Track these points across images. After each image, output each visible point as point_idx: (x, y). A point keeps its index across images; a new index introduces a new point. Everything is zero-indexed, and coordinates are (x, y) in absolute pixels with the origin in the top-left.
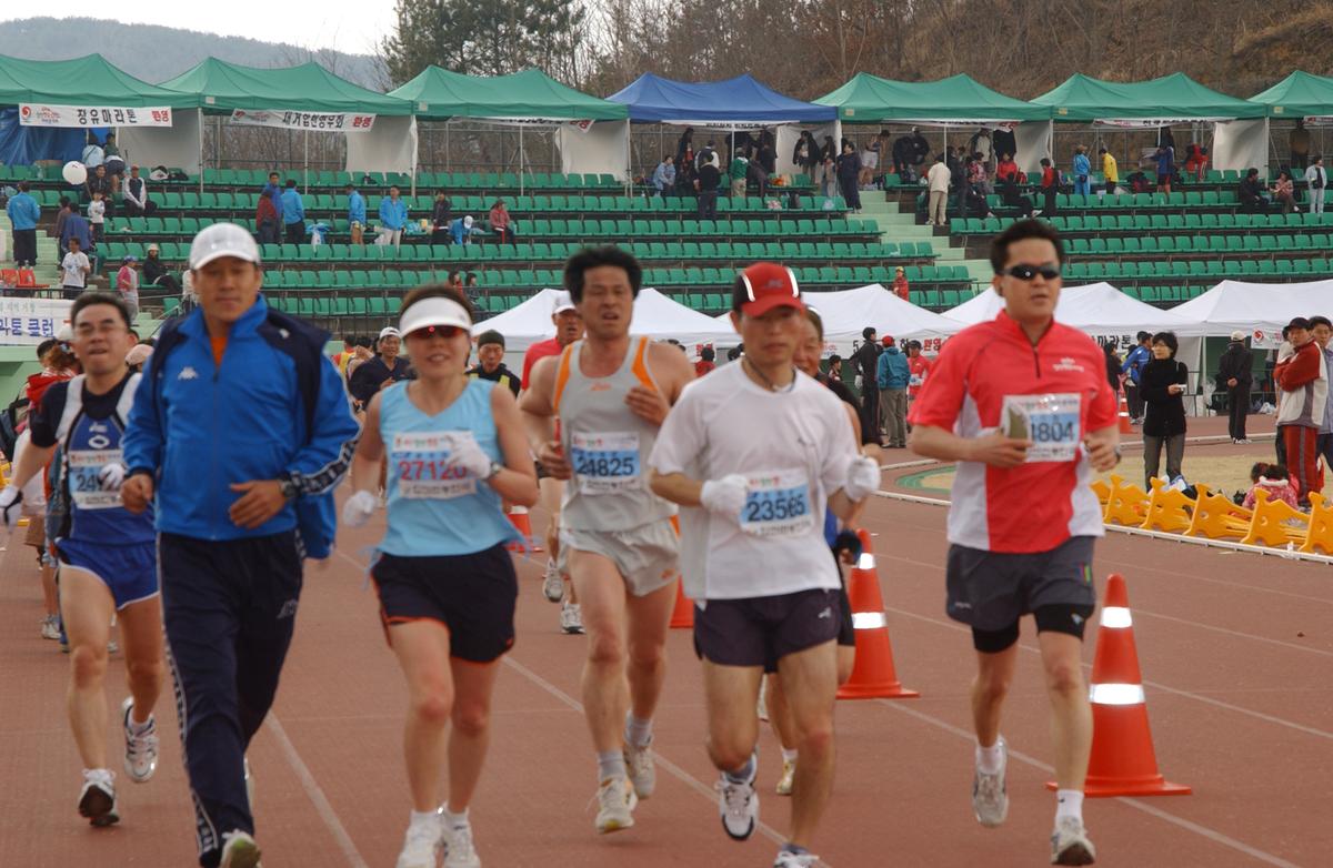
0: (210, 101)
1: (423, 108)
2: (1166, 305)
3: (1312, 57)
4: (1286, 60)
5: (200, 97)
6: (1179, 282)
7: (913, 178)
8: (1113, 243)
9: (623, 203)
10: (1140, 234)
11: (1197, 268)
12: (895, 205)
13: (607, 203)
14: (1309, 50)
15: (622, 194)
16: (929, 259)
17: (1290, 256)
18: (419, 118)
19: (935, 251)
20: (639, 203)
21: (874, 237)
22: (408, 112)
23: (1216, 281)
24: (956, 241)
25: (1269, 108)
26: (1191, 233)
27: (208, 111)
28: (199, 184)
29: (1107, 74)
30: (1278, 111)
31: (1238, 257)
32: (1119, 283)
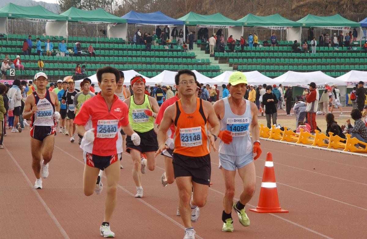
0: (10, 15)
1: (70, 19)
2: (273, 77)
3: (313, 10)
4: (306, 11)
5: (7, 14)
6: (276, 71)
7: (205, 41)
8: (259, 60)
9: (125, 46)
10: (266, 58)
11: (281, 67)
12: (200, 48)
13: (121, 46)
14: (312, 9)
15: (125, 43)
16: (209, 63)
17: (307, 64)
18: (69, 21)
19: (211, 61)
20: (130, 46)
21: (194, 57)
22: (66, 19)
23: (286, 71)
24: (216, 58)
25: (301, 24)
26: (280, 58)
27: (9, 18)
28: (7, 38)
29: (258, 14)
30: (304, 25)
31: (292, 64)
32: (260, 71)
